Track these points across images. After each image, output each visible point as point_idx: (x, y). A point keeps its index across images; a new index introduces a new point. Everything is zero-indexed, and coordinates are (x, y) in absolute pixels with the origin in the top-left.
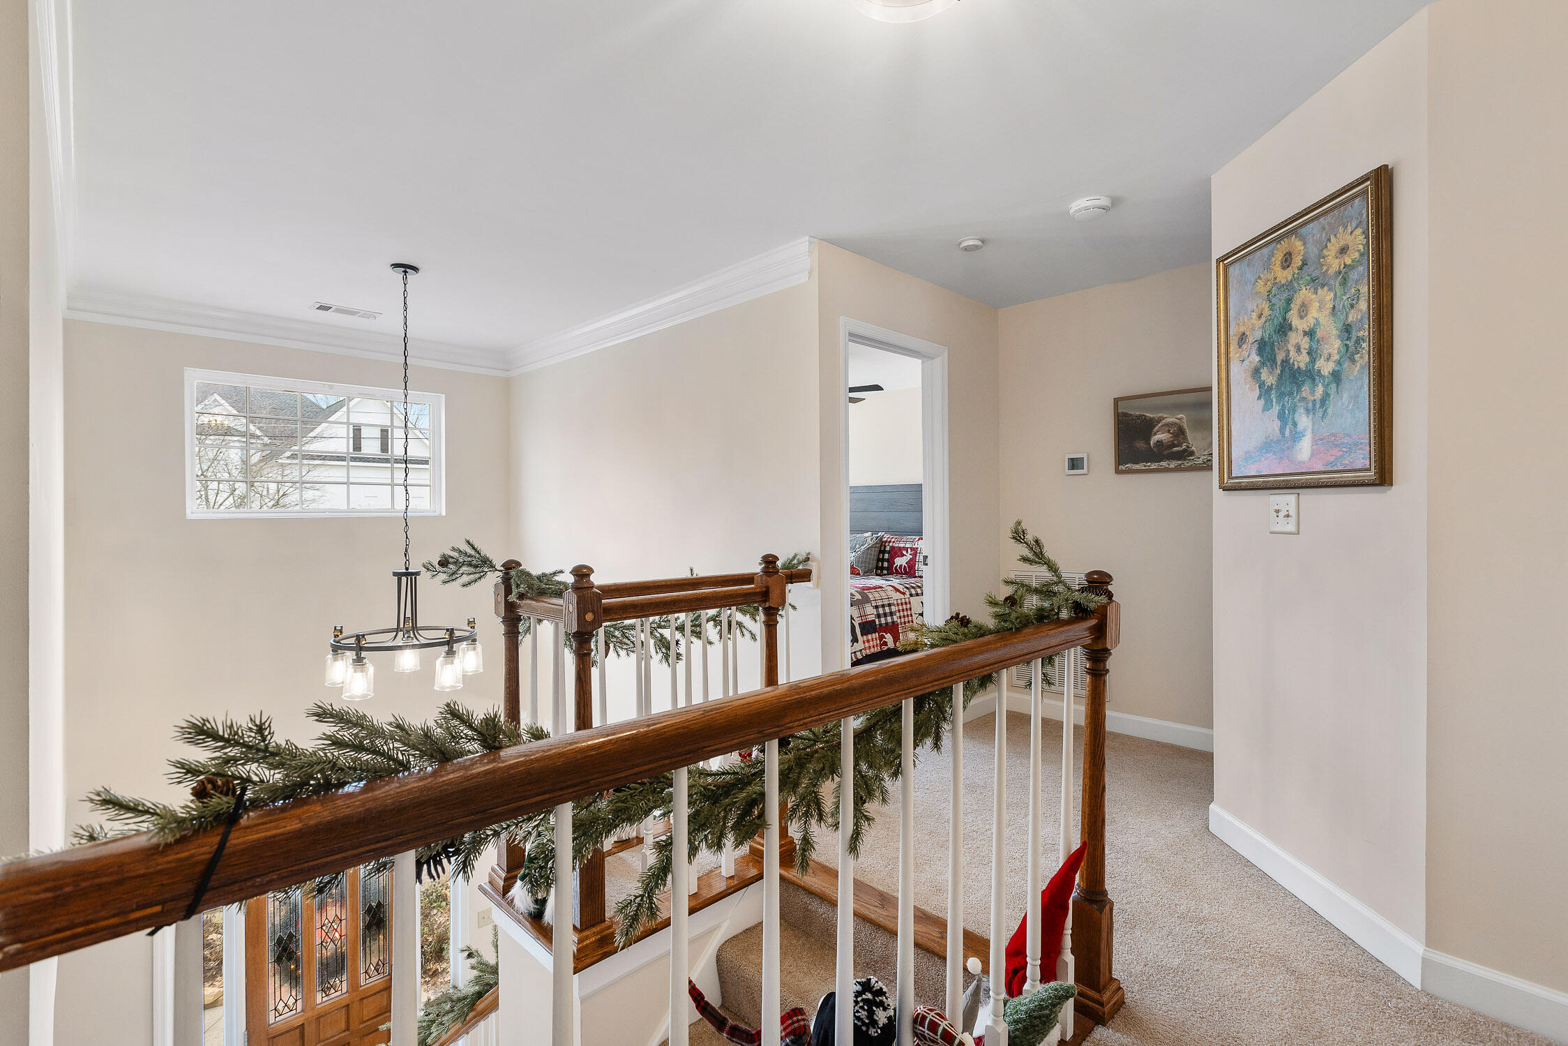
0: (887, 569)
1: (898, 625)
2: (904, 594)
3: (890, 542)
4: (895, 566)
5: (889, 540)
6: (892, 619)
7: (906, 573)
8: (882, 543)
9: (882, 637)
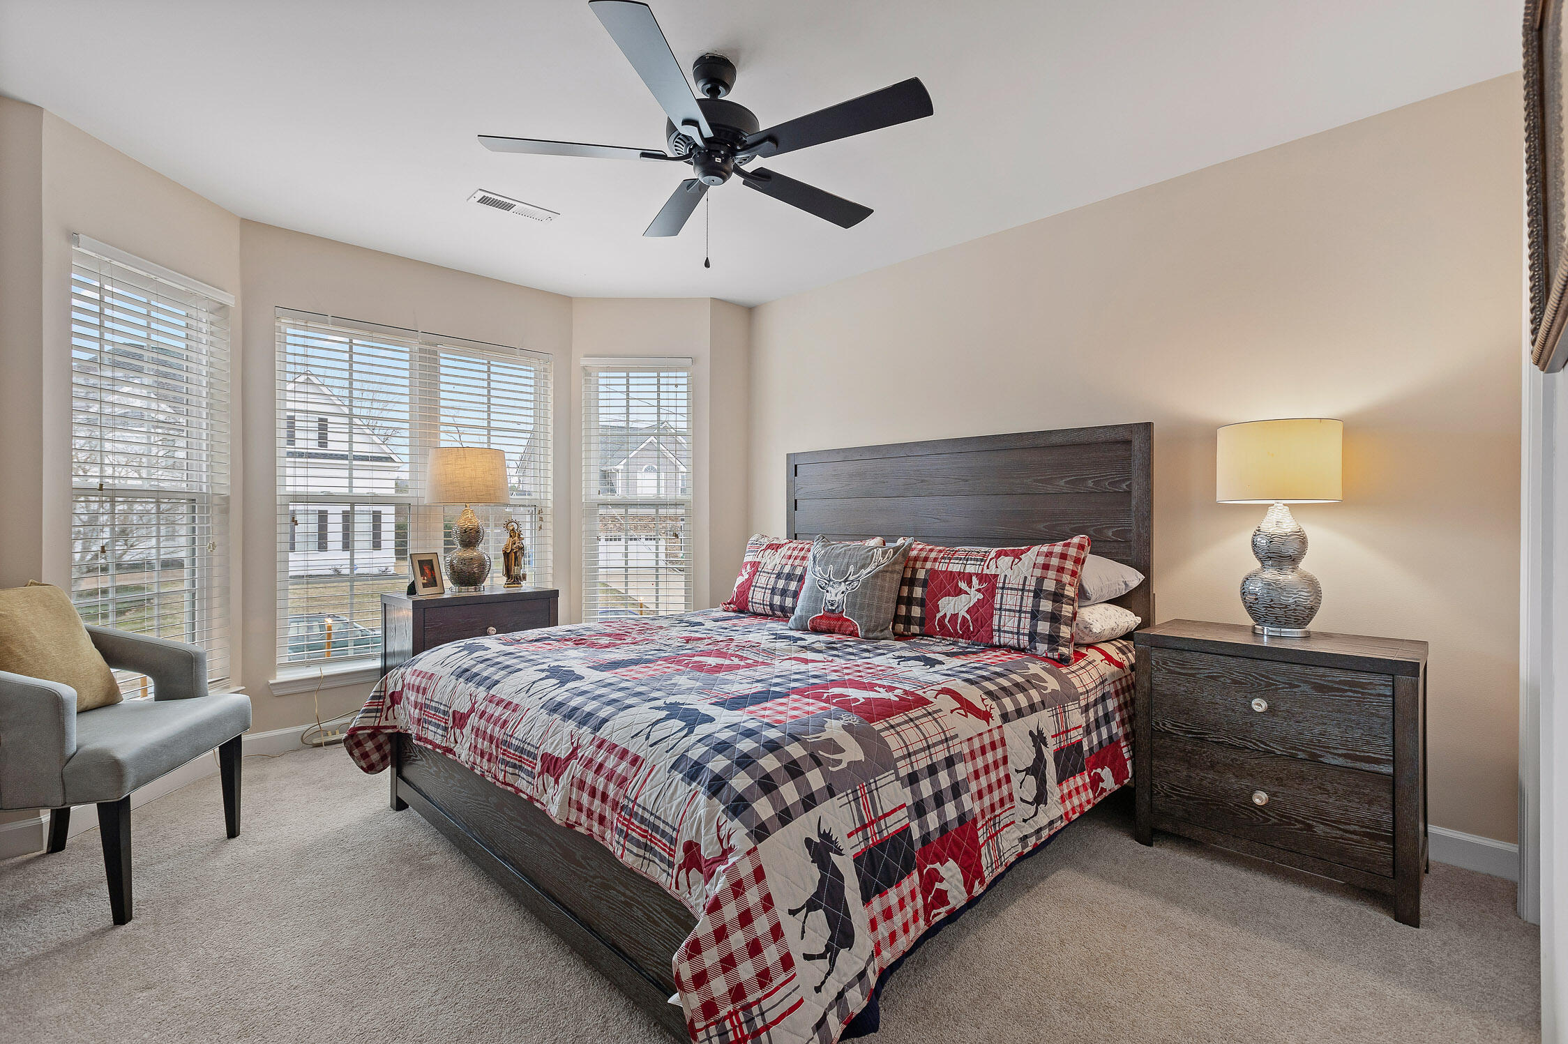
0: (921, 621)
1: (975, 821)
2: (986, 716)
3: (926, 559)
4: (938, 616)
5: (923, 554)
6: (959, 806)
7: (966, 634)
8: (907, 561)
9: (930, 879)
